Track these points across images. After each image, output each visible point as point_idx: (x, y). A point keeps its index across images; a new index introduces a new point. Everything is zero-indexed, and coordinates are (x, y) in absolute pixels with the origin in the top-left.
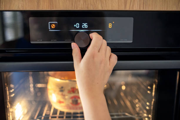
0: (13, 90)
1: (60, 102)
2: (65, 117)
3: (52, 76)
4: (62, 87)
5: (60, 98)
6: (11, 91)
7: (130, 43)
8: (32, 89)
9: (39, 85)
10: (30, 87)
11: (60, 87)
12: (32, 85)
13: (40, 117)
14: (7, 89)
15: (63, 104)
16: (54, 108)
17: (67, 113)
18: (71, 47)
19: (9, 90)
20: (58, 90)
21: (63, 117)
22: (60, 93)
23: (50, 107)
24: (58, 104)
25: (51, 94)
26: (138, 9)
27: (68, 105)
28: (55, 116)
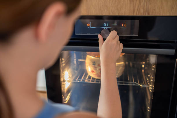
0: (64, 61)
1: (93, 72)
2: (95, 81)
3: (88, 55)
4: (94, 62)
5: (93, 69)
6: (63, 62)
7: (137, 36)
8: (75, 62)
9: (81, 60)
10: (74, 61)
11: (93, 62)
12: (75, 60)
13: (80, 79)
14: (61, 61)
15: (94, 73)
16: (89, 76)
17: (97, 79)
18: (98, 38)
19: (62, 62)
20: (91, 64)
21: (94, 81)
22: (93, 66)
23: (86, 74)
24: (92, 73)
25: (87, 66)
26: (142, 15)
27: (98, 74)
28: (89, 80)
